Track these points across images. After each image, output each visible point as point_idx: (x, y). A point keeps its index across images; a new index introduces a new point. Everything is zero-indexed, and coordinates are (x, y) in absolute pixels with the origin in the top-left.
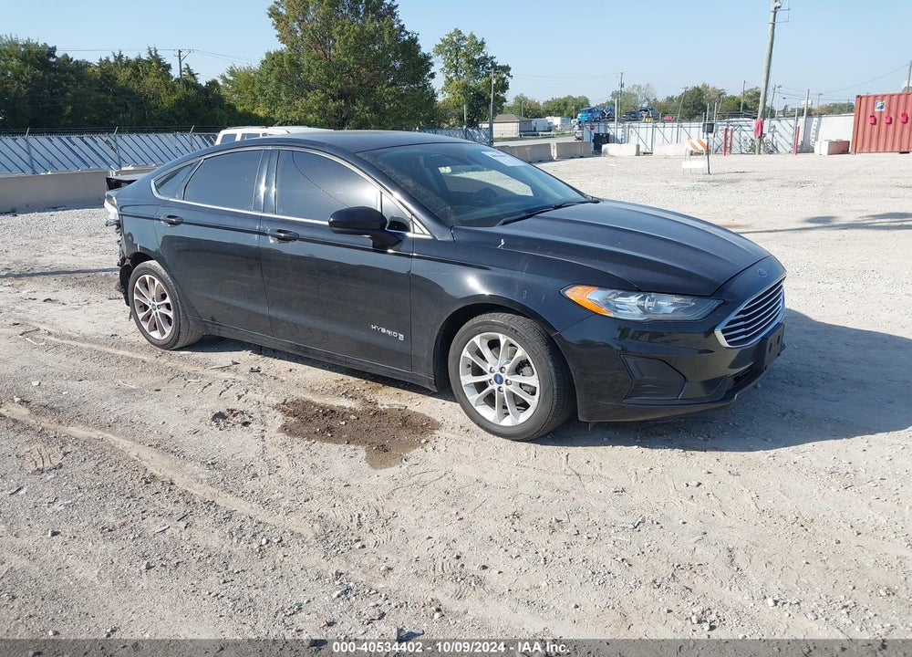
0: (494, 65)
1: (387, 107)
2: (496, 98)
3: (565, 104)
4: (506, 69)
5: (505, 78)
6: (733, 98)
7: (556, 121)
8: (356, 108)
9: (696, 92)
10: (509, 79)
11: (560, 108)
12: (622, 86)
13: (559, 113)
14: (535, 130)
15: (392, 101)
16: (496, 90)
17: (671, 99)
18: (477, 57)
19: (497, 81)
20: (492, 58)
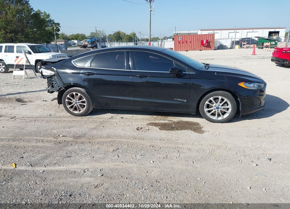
0: (54, 23)
1: (31, 36)
2: (56, 34)
3: (78, 36)
4: (58, 24)
5: (58, 27)
6: (128, 35)
7: (76, 41)
8: (19, 37)
9: (118, 33)
10: (60, 28)
11: (76, 37)
12: (96, 31)
13: (76, 39)
14: (70, 44)
15: (32, 34)
16: (56, 31)
17: (110, 35)
18: (47, 20)
19: (56, 28)
20: (53, 20)
